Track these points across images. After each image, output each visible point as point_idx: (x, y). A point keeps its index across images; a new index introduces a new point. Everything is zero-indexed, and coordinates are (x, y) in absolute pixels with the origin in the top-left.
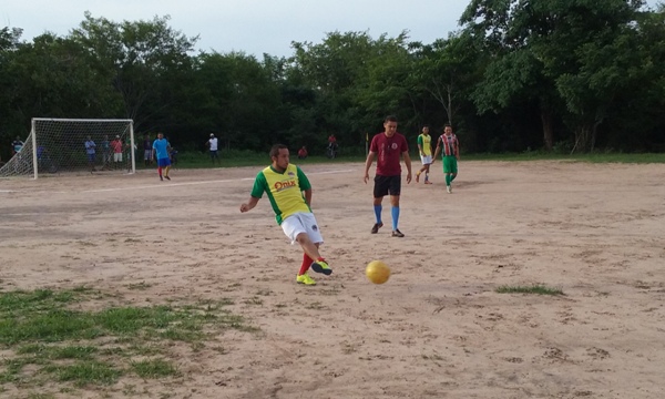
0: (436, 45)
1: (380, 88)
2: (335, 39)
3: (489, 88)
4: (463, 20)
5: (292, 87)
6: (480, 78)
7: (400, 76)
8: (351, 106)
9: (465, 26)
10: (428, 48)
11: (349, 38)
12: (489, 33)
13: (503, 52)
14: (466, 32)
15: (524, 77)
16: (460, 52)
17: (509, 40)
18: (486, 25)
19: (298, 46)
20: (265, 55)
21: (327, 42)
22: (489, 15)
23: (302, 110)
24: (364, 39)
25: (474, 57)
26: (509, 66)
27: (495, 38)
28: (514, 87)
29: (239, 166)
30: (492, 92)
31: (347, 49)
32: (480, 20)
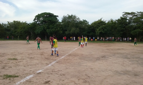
0: (30, 24)
1: (21, 29)
2: (15, 22)
3: (37, 31)
4: (34, 20)
5: (7, 28)
6: (36, 29)
7: (24, 28)
8: (16, 32)
9: (34, 21)
10: (28, 24)
11: (17, 21)
12: (38, 23)
13: (40, 25)
14: (34, 22)
15: (42, 29)
16: (33, 25)
18: (37, 21)
19: (8, 22)
20: (2, 23)
21: (13, 22)
22: (38, 20)
23: (8, 32)
24: (20, 22)
25: (35, 26)
26: (40, 27)
28: (41, 31)
31: (17, 23)
32: (36, 21)
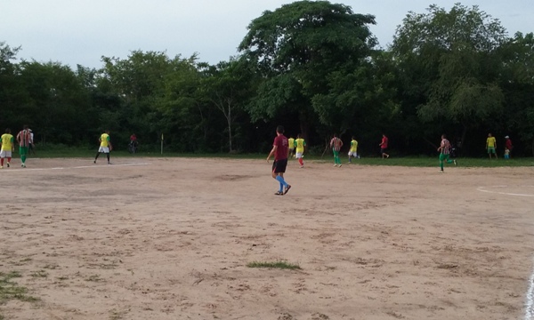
0: (219, 65)
1: (174, 98)
2: (138, 56)
3: (260, 102)
4: (241, 48)
5: (100, 93)
6: (253, 94)
7: (190, 89)
8: (150, 111)
9: (243, 52)
10: (213, 68)
11: (149, 56)
12: (261, 59)
13: (272, 74)
14: (243, 57)
15: (287, 94)
16: (239, 73)
17: (276, 65)
18: (259, 53)
19: (107, 60)
20: (79, 66)
21: (132, 58)
22: (262, 45)
23: (109, 112)
24: (162, 58)
25: (249, 77)
26: (276, 85)
27: (266, 64)
28: (280, 102)
29: (52, 157)
30: (263, 104)
31: (148, 65)
32: (254, 48)
